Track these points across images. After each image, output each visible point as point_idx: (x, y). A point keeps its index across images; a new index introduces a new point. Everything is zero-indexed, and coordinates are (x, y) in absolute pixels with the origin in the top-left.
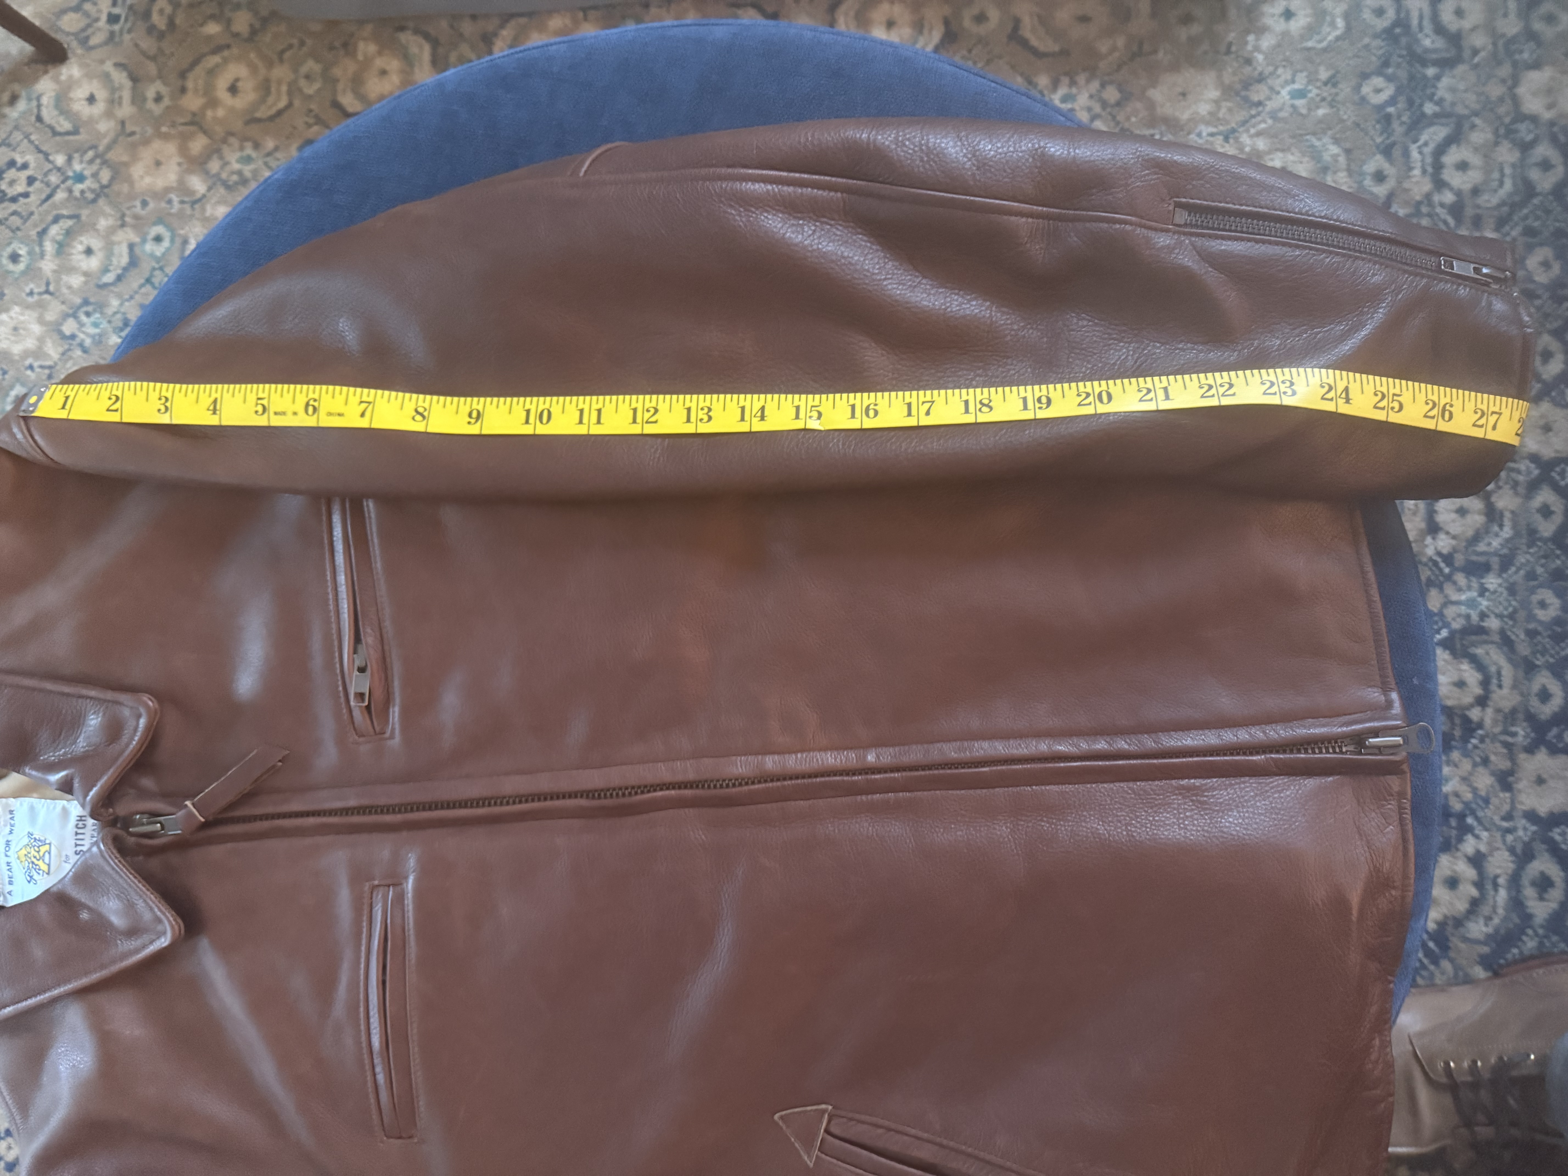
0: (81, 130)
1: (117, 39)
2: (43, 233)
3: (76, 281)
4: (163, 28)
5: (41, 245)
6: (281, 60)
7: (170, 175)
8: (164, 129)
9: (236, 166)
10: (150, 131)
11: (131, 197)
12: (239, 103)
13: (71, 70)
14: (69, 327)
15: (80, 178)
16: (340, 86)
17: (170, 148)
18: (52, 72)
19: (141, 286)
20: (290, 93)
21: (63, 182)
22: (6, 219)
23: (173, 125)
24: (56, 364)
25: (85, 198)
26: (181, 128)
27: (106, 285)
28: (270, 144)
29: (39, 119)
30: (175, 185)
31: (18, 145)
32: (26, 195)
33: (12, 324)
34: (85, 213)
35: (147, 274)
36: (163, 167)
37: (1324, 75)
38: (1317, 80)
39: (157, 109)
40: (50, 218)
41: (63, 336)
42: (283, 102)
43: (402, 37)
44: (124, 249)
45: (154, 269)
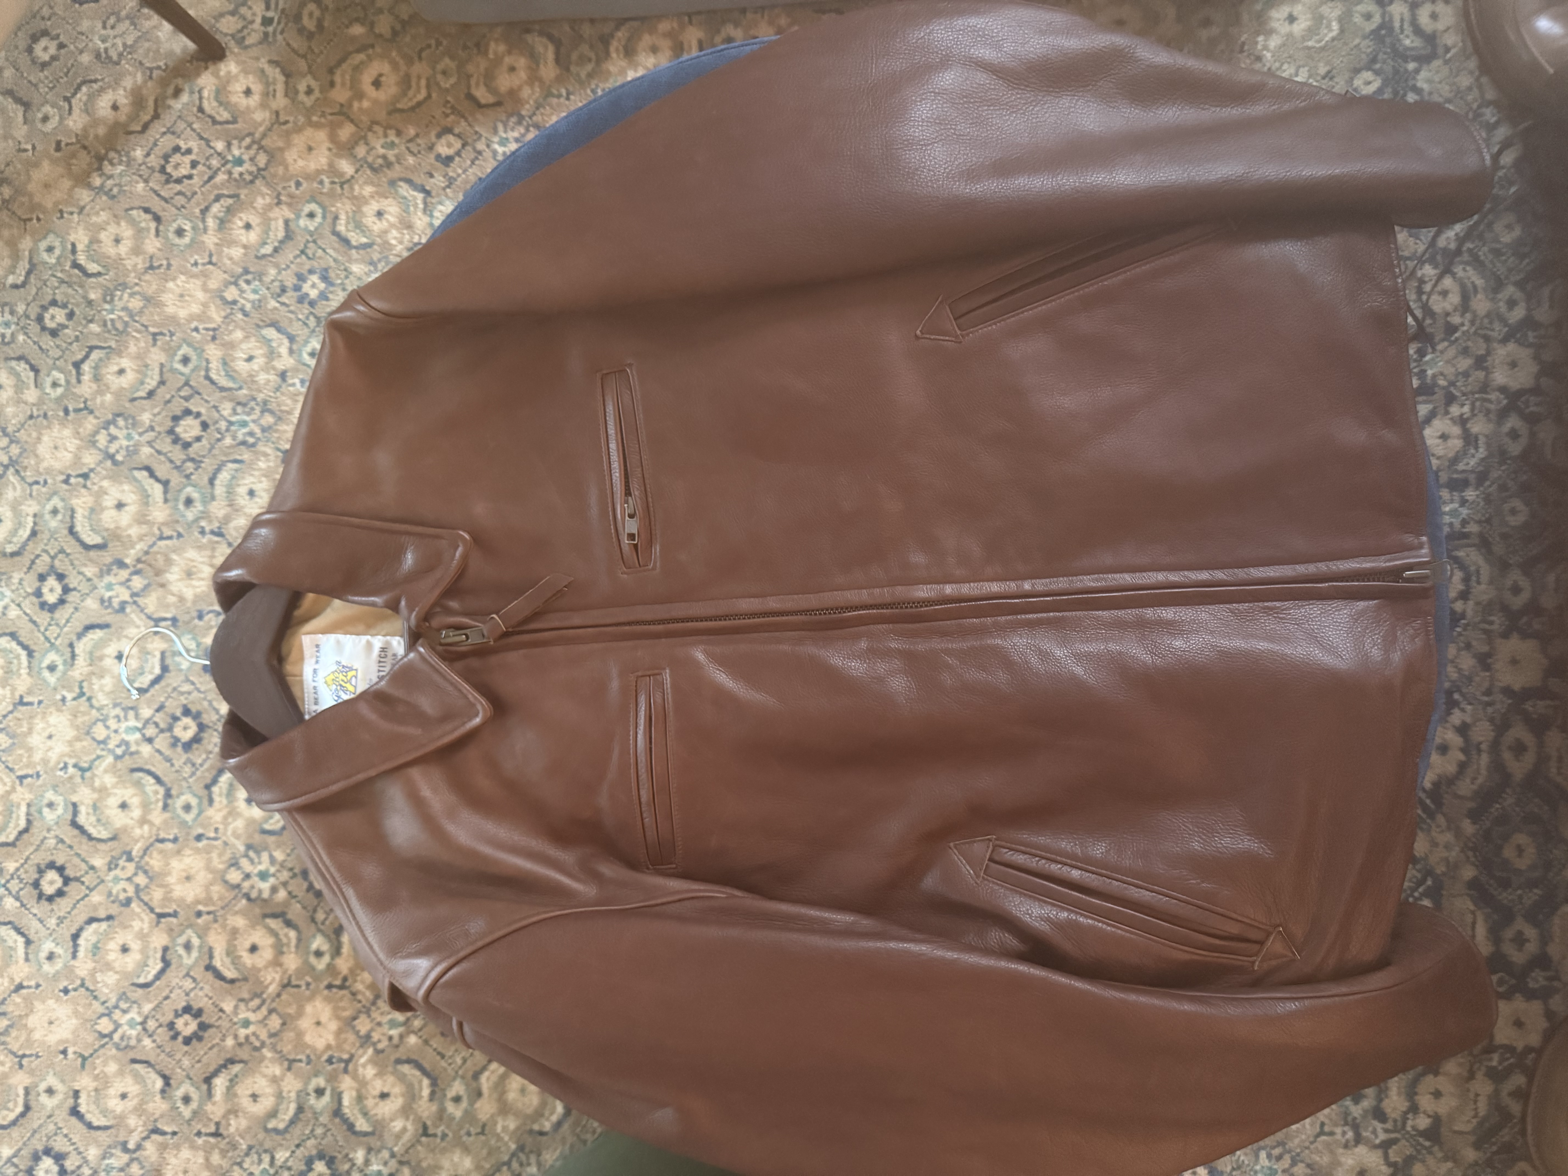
0: (240, 120)
1: (270, 39)
2: (205, 211)
3: (237, 252)
4: (313, 29)
5: (204, 221)
6: (420, 59)
7: (320, 159)
8: (315, 119)
9: (382, 151)
10: (302, 119)
11: (286, 178)
12: (382, 95)
13: (230, 67)
14: (231, 293)
15: (239, 162)
16: (473, 82)
17: (321, 135)
18: (212, 68)
19: (296, 257)
20: (428, 87)
21: (223, 165)
22: (172, 198)
23: (323, 115)
24: (219, 326)
25: (244, 179)
26: (330, 117)
27: (264, 256)
28: (411, 131)
29: (201, 110)
30: (325, 167)
31: (182, 132)
32: (190, 177)
33: (178, 291)
34: (243, 193)
35: (302, 247)
36: (314, 152)
37: (1322, 70)
38: (1317, 74)
39: (308, 101)
40: (212, 197)
41: (226, 302)
42: (423, 94)
43: (529, 38)
44: (281, 223)
45: (308, 241)
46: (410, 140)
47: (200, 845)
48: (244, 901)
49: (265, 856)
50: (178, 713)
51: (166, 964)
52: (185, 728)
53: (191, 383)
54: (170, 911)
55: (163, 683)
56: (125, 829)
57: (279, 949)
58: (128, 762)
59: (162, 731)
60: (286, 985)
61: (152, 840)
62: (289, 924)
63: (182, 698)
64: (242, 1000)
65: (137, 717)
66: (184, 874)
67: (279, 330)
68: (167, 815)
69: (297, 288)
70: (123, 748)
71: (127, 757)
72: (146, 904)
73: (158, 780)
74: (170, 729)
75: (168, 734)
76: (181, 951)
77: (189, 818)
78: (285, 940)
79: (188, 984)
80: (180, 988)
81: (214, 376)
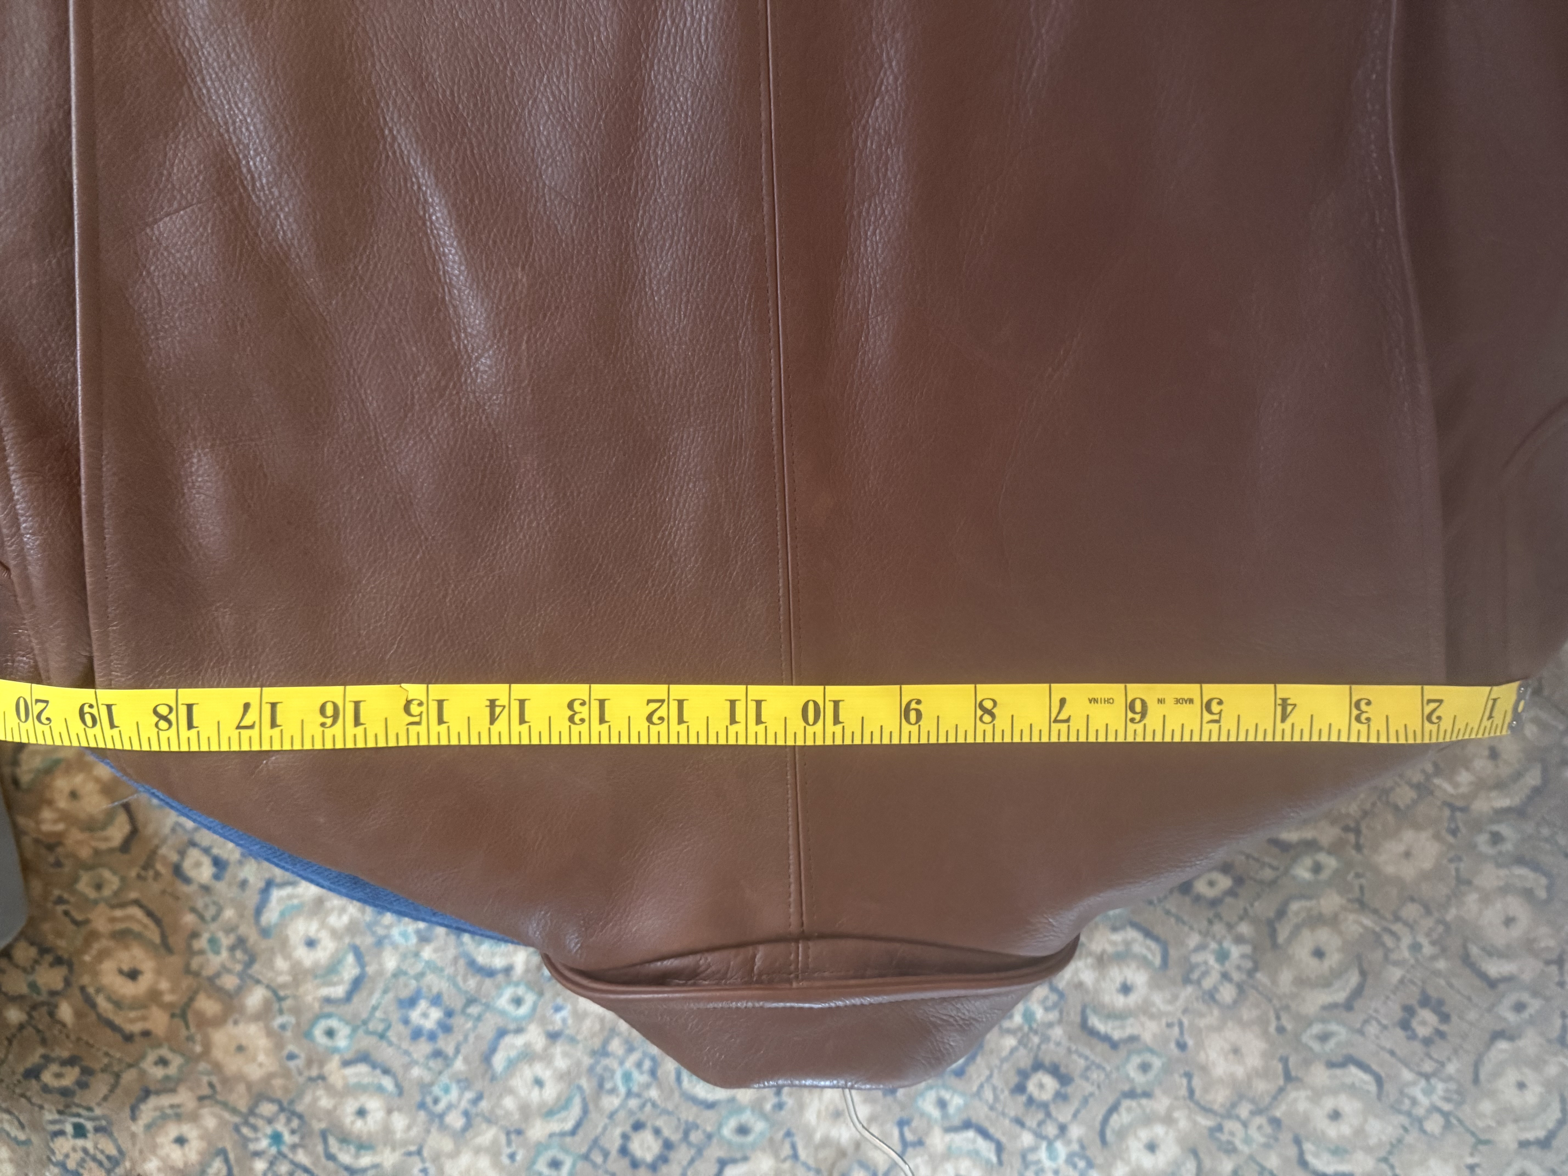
0: (220, 1145)
1: (104, 1123)
3: (399, 1122)
4: (76, 1070)
6: (87, 922)
7: (252, 1033)
9: (225, 954)
10: (203, 1066)
11: (286, 1074)
12: (148, 965)
14: (455, 1120)
15: (276, 1138)
16: (103, 846)
17: (220, 1037)
19: (390, 1044)
20: (122, 905)
21: (285, 1156)
23: (190, 1039)
24: (502, 1128)
25: (300, 1127)
26: (193, 1030)
27: (398, 1085)
28: (189, 919)
30: (261, 1024)
35: (374, 1040)
36: (244, 1042)
40: (331, 1165)
41: (468, 1126)
42: (136, 912)
43: (25, 778)
44: (350, 1071)
45: (369, 1033)
46: (202, 918)
47: (1190, 1042)
48: (1259, 975)
49: (1197, 958)
50: (1023, 1099)
51: (1349, 1060)
52: (1041, 1086)
53: (584, 1150)
54: (1280, 1067)
55: (986, 1124)
56: (1182, 1141)
57: (1316, 920)
58: (1095, 1151)
59: (1048, 1115)
60: (1362, 905)
61: (1192, 1105)
62: (1281, 913)
63: (1002, 1097)
64: (1386, 957)
65: (1034, 1149)
66: (1231, 1056)
67: (493, 1050)
68: (1158, 1092)
69: (432, 1037)
70: (1076, 1160)
71: (1089, 1153)
72: (1275, 1098)
73: (1114, 1109)
74: (1045, 1106)
75: (1052, 1108)
76: (1331, 1044)
77: (1157, 1063)
78: (1303, 915)
79: (1372, 1029)
80: (1377, 1037)
81: (569, 1125)
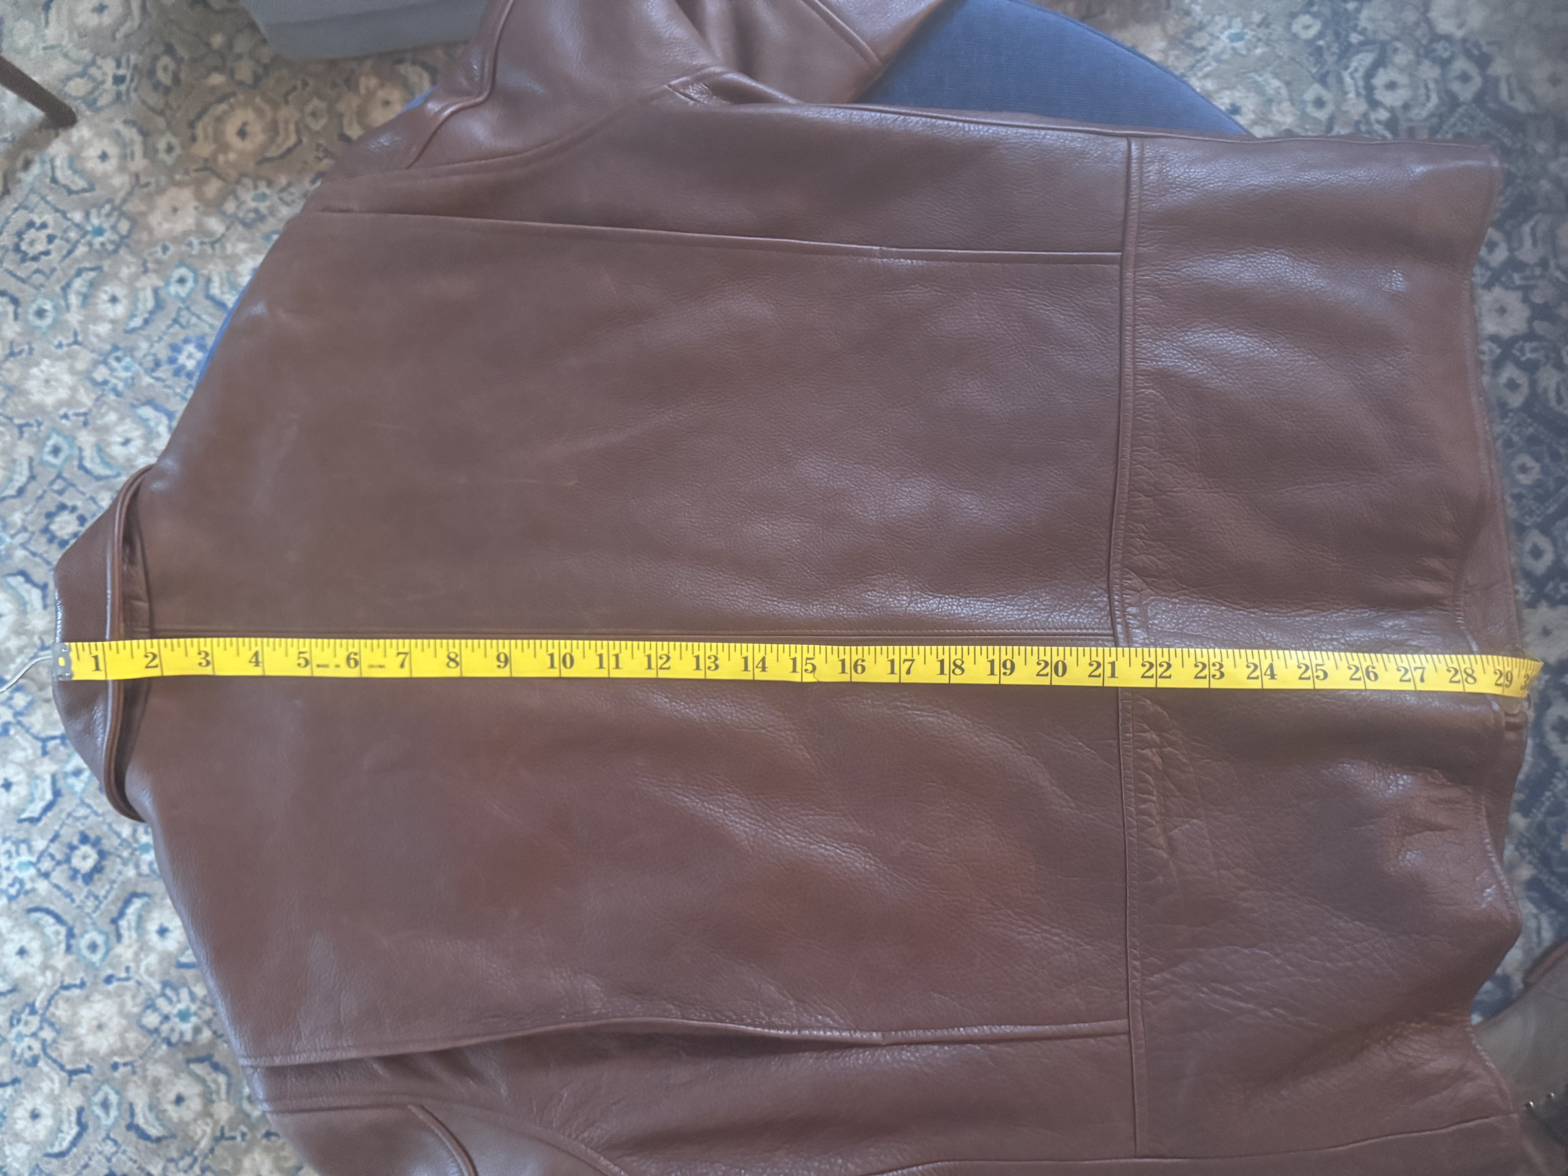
0: (97, 187)
1: (124, 98)
2: (66, 288)
3: (104, 329)
4: (168, 83)
5: (65, 298)
6: (287, 102)
7: (187, 220)
8: (178, 177)
9: (253, 205)
10: (164, 179)
11: (152, 243)
12: (249, 145)
13: (81, 132)
14: (101, 374)
15: (99, 231)
16: (346, 121)
17: (186, 195)
18: (63, 134)
19: (169, 327)
20: (298, 131)
21: (83, 236)
22: (29, 277)
23: (187, 172)
24: (90, 410)
25: (106, 250)
26: (194, 175)
27: (134, 330)
28: (283, 180)
29: (54, 180)
30: (193, 228)
31: (36, 206)
32: (47, 253)
33: (42, 377)
34: (106, 264)
35: (173, 314)
36: (179, 213)
37: (1257, 17)
38: (1252, 23)
39: (169, 160)
40: (73, 272)
41: (95, 383)
42: (293, 139)
43: (403, 69)
44: (149, 294)
45: (180, 309)
47: (111, 987)
48: (164, 1047)
49: (184, 993)
50: (75, 842)
51: (83, 1127)
52: (85, 857)
53: (66, 475)
54: (82, 1066)
55: (56, 809)
56: (25, 979)
57: (208, 1099)
58: (24, 902)
59: (59, 863)
60: (220, 1138)
61: (56, 988)
62: (216, 1067)
63: (78, 824)
64: (171, 1160)
65: (30, 849)
66: (95, 1023)
67: (156, 408)
68: (70, 958)
69: (172, 361)
70: (17, 886)
71: (22, 897)
72: (55, 1061)
73: (59, 919)
74: (68, 860)
75: (65, 867)
76: (99, 1111)
77: (96, 958)
78: (213, 1086)
79: (109, 1148)
80: (100, 1153)
81: (88, 464)
